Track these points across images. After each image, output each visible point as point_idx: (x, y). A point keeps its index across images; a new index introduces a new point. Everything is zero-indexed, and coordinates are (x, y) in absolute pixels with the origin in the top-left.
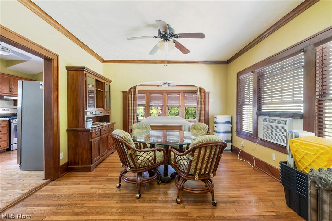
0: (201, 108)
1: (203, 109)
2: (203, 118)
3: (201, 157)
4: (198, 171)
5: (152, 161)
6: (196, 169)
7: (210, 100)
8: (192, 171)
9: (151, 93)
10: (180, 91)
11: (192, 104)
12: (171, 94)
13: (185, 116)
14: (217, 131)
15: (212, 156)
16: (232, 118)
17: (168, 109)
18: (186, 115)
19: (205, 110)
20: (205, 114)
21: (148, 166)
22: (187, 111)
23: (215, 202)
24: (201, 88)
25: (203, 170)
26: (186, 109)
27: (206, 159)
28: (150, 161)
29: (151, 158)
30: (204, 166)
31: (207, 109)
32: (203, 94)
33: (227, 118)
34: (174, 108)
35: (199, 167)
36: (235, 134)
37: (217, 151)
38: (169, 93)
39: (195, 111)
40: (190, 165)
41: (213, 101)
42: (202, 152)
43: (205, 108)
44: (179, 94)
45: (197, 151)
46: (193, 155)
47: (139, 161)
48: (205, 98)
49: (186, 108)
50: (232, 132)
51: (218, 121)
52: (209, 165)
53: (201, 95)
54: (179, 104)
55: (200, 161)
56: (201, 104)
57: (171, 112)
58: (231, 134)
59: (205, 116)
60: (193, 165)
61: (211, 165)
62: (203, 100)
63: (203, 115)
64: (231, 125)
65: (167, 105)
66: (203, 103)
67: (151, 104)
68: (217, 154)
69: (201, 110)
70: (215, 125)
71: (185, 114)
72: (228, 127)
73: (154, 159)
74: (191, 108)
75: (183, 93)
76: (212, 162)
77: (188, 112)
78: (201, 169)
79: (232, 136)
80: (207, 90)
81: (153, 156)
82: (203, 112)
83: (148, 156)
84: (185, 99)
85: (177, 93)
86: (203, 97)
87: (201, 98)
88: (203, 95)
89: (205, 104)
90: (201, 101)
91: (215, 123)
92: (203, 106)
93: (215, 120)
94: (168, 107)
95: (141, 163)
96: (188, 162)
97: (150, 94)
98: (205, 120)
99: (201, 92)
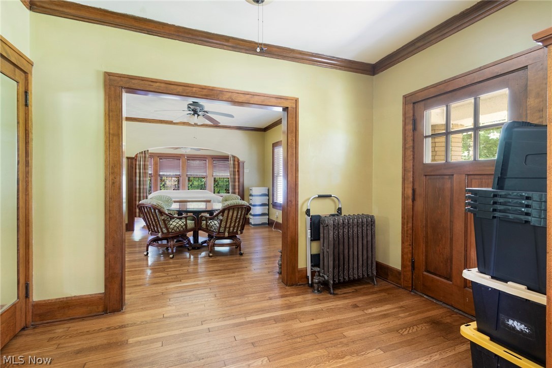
0: (234, 179)
1: (237, 180)
2: (237, 191)
3: (230, 217)
4: (227, 230)
5: (184, 227)
6: (225, 227)
7: (245, 171)
8: (222, 230)
9: (161, 157)
10: (207, 156)
11: (224, 174)
12: (192, 160)
13: (214, 189)
14: (252, 204)
15: (239, 216)
16: (268, 190)
17: (189, 180)
18: (216, 189)
19: (239, 182)
20: (239, 186)
21: (180, 230)
22: (216, 183)
23: (242, 252)
24: (234, 157)
25: (231, 229)
26: (215, 181)
27: (234, 219)
28: (182, 227)
29: (182, 224)
30: (232, 225)
31: (241, 180)
32: (236, 163)
33: (263, 190)
34: (198, 179)
35: (228, 226)
36: (271, 206)
37: (243, 213)
38: (190, 159)
39: (228, 183)
40: (220, 224)
41: (248, 171)
42: (231, 213)
43: (239, 179)
44: (206, 161)
45: (226, 212)
46: (223, 216)
47: (171, 226)
48: (239, 168)
49: (215, 178)
50: (268, 205)
51: (253, 194)
52: (237, 224)
53: (234, 164)
54: (205, 174)
55: (229, 221)
56: (234, 175)
57: (193, 184)
58: (267, 207)
59: (239, 189)
60: (223, 224)
61: (238, 224)
62: (237, 170)
63: (237, 187)
64: (267, 198)
65: (187, 175)
66: (237, 173)
67: (161, 173)
68: (243, 215)
69: (234, 182)
70: (251, 198)
71: (214, 187)
72: (264, 200)
73: (186, 225)
74: (223, 179)
75: (210, 159)
76: (239, 221)
77: (218, 184)
78: (230, 227)
79: (268, 209)
80: (241, 159)
81: (185, 223)
82: (237, 184)
83: (180, 223)
84: (214, 167)
85: (203, 158)
86: (237, 166)
87: (234, 167)
88: (238, 165)
89: (239, 175)
90: (234, 172)
91: (251, 195)
92: (237, 177)
93: (251, 192)
94: (189, 178)
95: (174, 227)
96: (219, 222)
97: (160, 159)
98: (239, 192)
99: (234, 161)
